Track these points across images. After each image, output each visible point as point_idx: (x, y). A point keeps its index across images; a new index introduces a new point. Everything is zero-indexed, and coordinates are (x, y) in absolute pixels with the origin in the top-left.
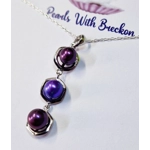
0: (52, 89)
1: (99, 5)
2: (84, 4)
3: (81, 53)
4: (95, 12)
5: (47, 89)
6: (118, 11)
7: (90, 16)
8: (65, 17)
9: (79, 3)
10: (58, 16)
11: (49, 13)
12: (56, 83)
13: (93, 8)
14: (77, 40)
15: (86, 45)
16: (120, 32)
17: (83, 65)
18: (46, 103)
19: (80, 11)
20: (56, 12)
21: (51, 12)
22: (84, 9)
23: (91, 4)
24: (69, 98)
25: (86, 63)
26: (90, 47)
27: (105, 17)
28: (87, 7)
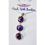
1: (25, 5)
3: (24, 17)
5: (18, 28)
6: (30, 5)
13: (24, 6)
14: (22, 14)
17: (25, 20)
18: (19, 31)
19: (21, 7)
23: (23, 5)
24: (24, 29)
25: (26, 19)
28: (22, 6)
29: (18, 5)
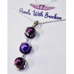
0: (25, 47)
1: (44, 6)
2: (37, 6)
3: (37, 29)
4: (42, 9)
5: (22, 47)
6: (53, 8)
7: (40, 11)
8: (28, 13)
9: (34, 6)
10: (25, 12)
11: (20, 11)
12: (27, 44)
13: (41, 7)
14: (35, 23)
15: (39, 25)
16: (55, 18)
17: (39, 35)
18: (23, 54)
20: (24, 11)
21: (21, 11)
22: (37, 8)
23: (40, 6)
24: (33, 51)
25: (40, 34)
26: (41, 26)
27: (47, 11)
28: (38, 7)
29: (31, 5)
